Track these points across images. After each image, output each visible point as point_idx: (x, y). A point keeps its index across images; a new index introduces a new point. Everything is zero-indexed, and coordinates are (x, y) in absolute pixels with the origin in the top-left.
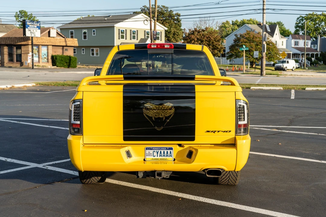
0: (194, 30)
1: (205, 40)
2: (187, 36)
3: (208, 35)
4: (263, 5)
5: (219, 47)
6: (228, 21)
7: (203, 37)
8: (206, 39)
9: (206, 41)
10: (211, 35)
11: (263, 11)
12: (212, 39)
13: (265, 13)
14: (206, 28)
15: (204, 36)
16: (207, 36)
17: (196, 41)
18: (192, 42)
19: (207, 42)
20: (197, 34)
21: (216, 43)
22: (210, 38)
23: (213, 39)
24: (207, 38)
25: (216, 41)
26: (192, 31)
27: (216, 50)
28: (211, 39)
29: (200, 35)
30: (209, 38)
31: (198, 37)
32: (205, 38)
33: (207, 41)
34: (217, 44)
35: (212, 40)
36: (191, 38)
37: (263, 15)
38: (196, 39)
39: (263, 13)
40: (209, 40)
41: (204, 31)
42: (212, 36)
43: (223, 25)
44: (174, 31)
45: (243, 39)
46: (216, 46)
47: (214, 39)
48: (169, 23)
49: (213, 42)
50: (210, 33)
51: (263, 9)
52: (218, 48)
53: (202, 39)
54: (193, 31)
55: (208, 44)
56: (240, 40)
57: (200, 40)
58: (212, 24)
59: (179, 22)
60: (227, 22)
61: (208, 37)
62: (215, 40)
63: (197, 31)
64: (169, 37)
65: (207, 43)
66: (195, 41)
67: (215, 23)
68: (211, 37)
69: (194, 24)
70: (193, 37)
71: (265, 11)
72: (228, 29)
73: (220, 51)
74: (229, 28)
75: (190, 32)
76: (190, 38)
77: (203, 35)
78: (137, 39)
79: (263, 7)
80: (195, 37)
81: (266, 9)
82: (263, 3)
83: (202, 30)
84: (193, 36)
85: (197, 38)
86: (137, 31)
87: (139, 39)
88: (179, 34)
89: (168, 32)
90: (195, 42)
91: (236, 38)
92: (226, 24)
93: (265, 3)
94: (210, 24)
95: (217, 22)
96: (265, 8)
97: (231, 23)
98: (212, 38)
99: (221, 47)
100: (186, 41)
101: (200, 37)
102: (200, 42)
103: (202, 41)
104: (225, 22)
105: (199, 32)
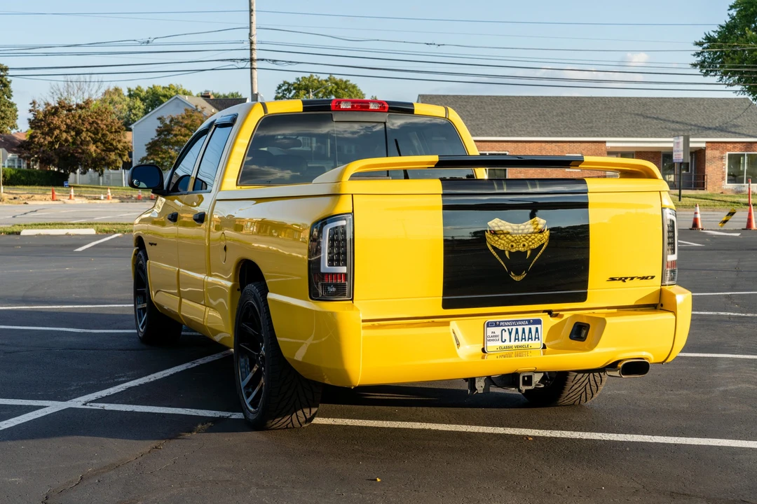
0: (57, 105)
1: (85, 130)
2: (42, 120)
3: (92, 118)
4: (251, 50)
5: (119, 146)
6: (120, 88)
7: (80, 121)
8: (89, 127)
9: (87, 130)
10: (100, 118)
11: (251, 64)
12: (102, 126)
13: (255, 69)
14: (87, 103)
15: (83, 120)
16: (91, 120)
17: (64, 131)
18: (53, 134)
19: (91, 135)
20: (66, 115)
21: (112, 137)
22: (97, 124)
23: (105, 127)
24: (90, 123)
25: (111, 133)
26: (52, 108)
27: (113, 153)
28: (100, 127)
29: (74, 116)
30: (95, 125)
31: (69, 121)
32: (87, 125)
33: (90, 132)
34: (114, 139)
35: (102, 129)
36: (53, 123)
37: (251, 73)
38: (63, 127)
39: (252, 69)
40: (95, 128)
41: (80, 107)
42: (102, 120)
46: (112, 144)
47: (107, 126)
49: (105, 135)
50: (96, 113)
52: (117, 149)
53: (78, 127)
54: (56, 108)
55: (92, 139)
56: (173, 131)
57: (74, 129)
58: (96, 92)
59: (6, 86)
60: (116, 89)
61: (93, 122)
62: (108, 131)
63: (64, 106)
65: (89, 136)
66: (60, 130)
68: (99, 122)
69: (52, 90)
70: (56, 121)
71: (256, 65)
72: (120, 106)
73: (121, 156)
74: (121, 104)
75: (49, 110)
76: (48, 125)
77: (80, 116)
79: (251, 54)
80: (62, 122)
81: (258, 60)
82: (251, 46)
83: (77, 105)
84: (56, 118)
85: (66, 124)
90: (60, 132)
91: (161, 125)
92: (115, 94)
93: (255, 46)
96: (255, 57)
97: (126, 93)
98: (102, 124)
99: (124, 147)
100: (38, 131)
101: (73, 121)
102: (73, 133)
103: (79, 133)
104: (111, 88)
105: (70, 109)
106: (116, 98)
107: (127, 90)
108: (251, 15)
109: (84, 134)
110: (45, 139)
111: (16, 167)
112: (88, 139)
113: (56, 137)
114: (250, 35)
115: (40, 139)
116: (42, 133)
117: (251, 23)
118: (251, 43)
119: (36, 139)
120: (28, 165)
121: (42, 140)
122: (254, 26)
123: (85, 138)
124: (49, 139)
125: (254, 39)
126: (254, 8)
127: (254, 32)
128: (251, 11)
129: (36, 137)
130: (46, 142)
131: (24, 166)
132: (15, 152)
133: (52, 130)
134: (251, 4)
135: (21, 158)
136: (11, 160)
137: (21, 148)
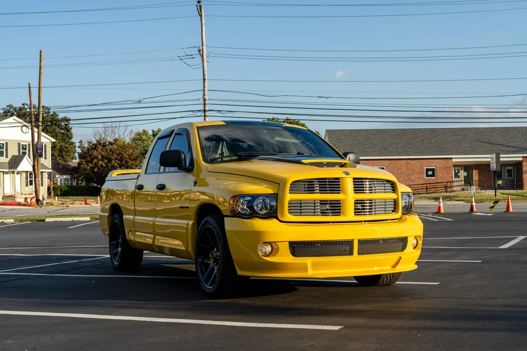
0: (96, 143)
1: (114, 158)
2: (86, 153)
3: (119, 151)
4: (205, 104)
6: (146, 130)
7: (111, 153)
8: (116, 157)
9: (115, 159)
10: (124, 150)
11: (205, 114)
12: (125, 156)
13: (207, 116)
14: (116, 140)
15: (113, 152)
16: (118, 152)
17: (100, 160)
18: (93, 162)
20: (102, 149)
21: (132, 163)
22: (122, 154)
23: (127, 156)
24: (117, 154)
25: (132, 160)
26: (93, 145)
28: (124, 156)
29: (107, 150)
31: (103, 153)
32: (115, 155)
33: (117, 160)
34: (133, 164)
35: (125, 158)
36: (93, 155)
37: (205, 119)
38: (100, 157)
39: (205, 116)
40: (121, 157)
41: (111, 144)
42: (125, 152)
43: (139, 136)
44: (60, 146)
47: (129, 156)
50: (121, 147)
51: (205, 111)
53: (109, 157)
54: (95, 145)
55: (119, 164)
57: (107, 158)
58: (124, 133)
59: (68, 131)
60: (144, 131)
61: (119, 153)
62: (129, 159)
63: (101, 144)
65: (117, 163)
66: (98, 159)
67: (128, 132)
68: (123, 153)
69: (95, 133)
70: (95, 153)
71: (207, 114)
74: (147, 141)
75: (91, 146)
76: (90, 156)
77: (111, 150)
78: (7, 157)
79: (205, 107)
80: (99, 154)
81: (209, 110)
82: (204, 102)
83: (109, 142)
84: (95, 151)
85: (102, 155)
86: (7, 143)
87: (10, 156)
88: (68, 150)
90: (98, 161)
92: (143, 135)
93: (207, 102)
94: (121, 133)
95: (132, 131)
96: (207, 108)
97: (151, 133)
98: (125, 154)
100: (84, 160)
101: (106, 153)
102: (106, 161)
103: (110, 161)
104: (141, 131)
105: (104, 146)
107: (152, 131)
108: (204, 82)
109: (113, 162)
110: (88, 165)
111: (69, 184)
112: (116, 165)
113: (95, 164)
114: (204, 95)
115: (84, 165)
116: (86, 162)
117: (204, 87)
118: (205, 100)
119: (82, 166)
120: (77, 183)
121: (86, 166)
122: (206, 89)
123: (114, 164)
124: (90, 165)
125: (207, 97)
126: (206, 77)
127: (206, 93)
128: (204, 79)
129: (82, 164)
130: (89, 168)
131: (74, 184)
132: (69, 174)
133: (92, 160)
134: (204, 75)
135: (73, 178)
136: (66, 180)
137: (73, 172)
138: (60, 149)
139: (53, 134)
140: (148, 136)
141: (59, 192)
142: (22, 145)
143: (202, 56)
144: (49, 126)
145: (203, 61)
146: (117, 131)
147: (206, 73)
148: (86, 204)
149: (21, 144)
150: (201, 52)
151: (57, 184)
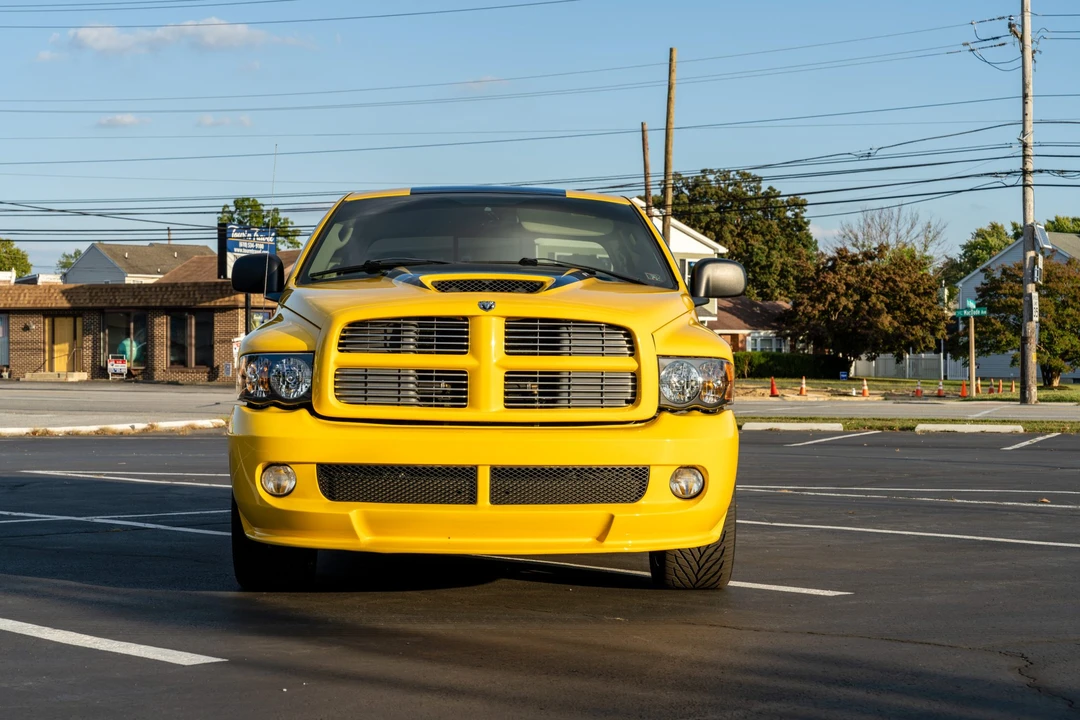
0: (836, 255)
1: (875, 291)
3: (889, 274)
4: (1025, 156)
5: (930, 316)
7: (868, 278)
8: (881, 288)
9: (878, 292)
10: (901, 272)
11: (1024, 180)
12: (901, 285)
13: (1029, 186)
14: (882, 248)
15: (873, 277)
16: (886, 276)
17: (843, 295)
18: (826, 299)
19: (885, 299)
20: (848, 269)
21: (918, 301)
22: (894, 282)
23: (906, 286)
24: (883, 281)
25: (918, 295)
26: (828, 260)
27: (919, 327)
28: (898, 286)
29: (859, 272)
30: (891, 284)
31: (852, 279)
32: (877, 283)
33: (883, 295)
34: (921, 306)
35: (902, 290)
36: (825, 282)
37: (1024, 193)
38: (842, 288)
39: (1025, 186)
40: (891, 289)
41: (871, 257)
42: (903, 276)
43: (980, 240)
44: (782, 263)
45: (1012, 284)
46: (918, 313)
47: (912, 286)
48: (763, 235)
49: (906, 299)
50: (894, 264)
51: (1025, 172)
52: (927, 320)
53: (863, 287)
54: (833, 259)
55: (887, 305)
56: (1001, 288)
57: (858, 290)
59: (801, 228)
60: (994, 227)
61: (888, 279)
62: (913, 291)
63: (845, 257)
64: (766, 285)
65: (882, 301)
66: (837, 293)
68: (898, 279)
69: (842, 233)
70: (830, 278)
71: (1031, 179)
73: (933, 331)
74: (1000, 249)
75: (823, 264)
76: (819, 285)
77: (869, 271)
79: (1025, 163)
80: (840, 281)
81: (1034, 171)
82: (1024, 150)
83: (866, 254)
84: (832, 275)
85: (846, 284)
89: (762, 268)
90: (838, 297)
91: (986, 281)
92: (991, 235)
93: (1030, 152)
96: (1030, 167)
97: (1011, 233)
98: (902, 281)
99: (937, 317)
100: (805, 296)
101: (858, 279)
102: (857, 297)
103: (866, 296)
104: (986, 226)
105: (854, 261)
106: (993, 241)
107: (1011, 227)
108: (1025, 103)
109: (873, 299)
110: (813, 307)
111: (774, 350)
112: (880, 306)
113: (831, 304)
114: (1024, 133)
115: (806, 307)
116: (810, 299)
117: (1025, 115)
118: (1025, 146)
119: (802, 308)
120: (793, 347)
121: (810, 309)
122: (1030, 118)
123: (875, 305)
124: (821, 307)
125: (1030, 140)
126: (1030, 91)
127: (1030, 128)
128: (1025, 96)
129: (801, 304)
130: (816, 312)
131: (786, 350)
132: (773, 328)
133: (825, 293)
134: (1025, 86)
135: (781, 337)
136: (766, 340)
137: (781, 321)
138: (782, 270)
139: (768, 238)
140: (1004, 238)
141: (746, 369)
142: (690, 263)
143: (1022, 39)
144: (758, 218)
145: (1023, 51)
146: (893, 227)
147: (1030, 79)
148: (773, 395)
149: (688, 260)
150: (1018, 29)
151: (744, 349)
